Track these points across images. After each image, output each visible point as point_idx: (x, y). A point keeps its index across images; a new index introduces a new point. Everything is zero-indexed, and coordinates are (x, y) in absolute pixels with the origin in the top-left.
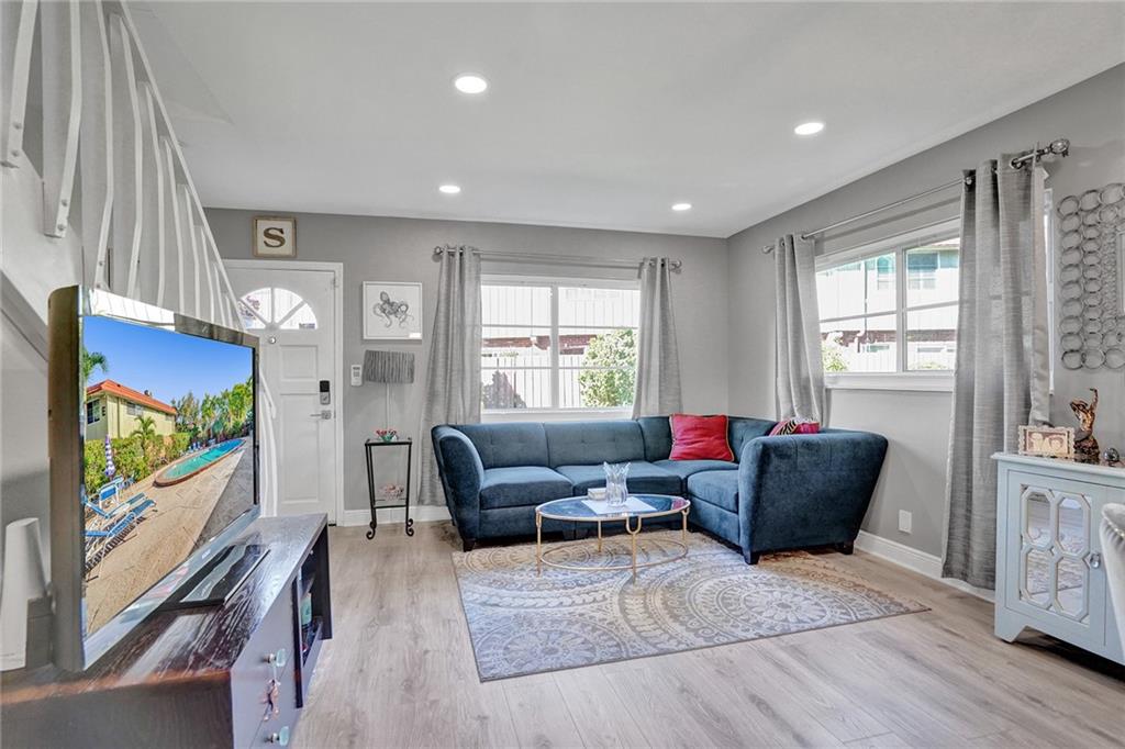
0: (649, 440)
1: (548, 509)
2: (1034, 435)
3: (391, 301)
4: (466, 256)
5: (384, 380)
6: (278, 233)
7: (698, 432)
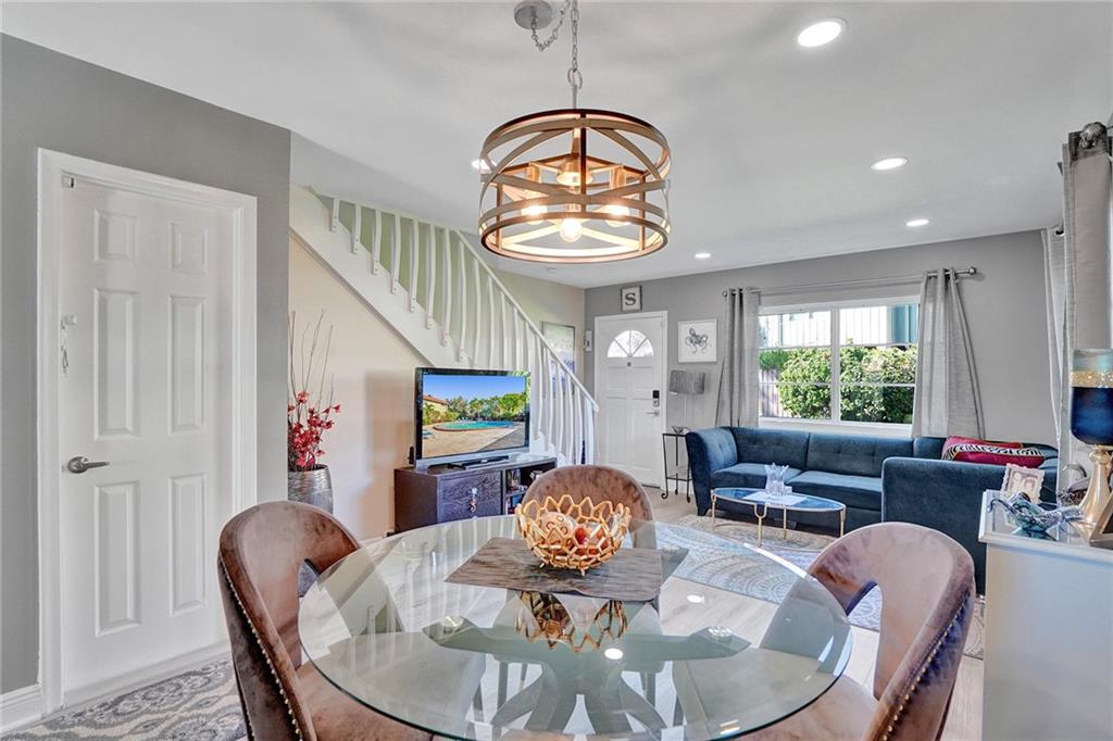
1: (718, 492)
2: (1016, 474)
3: (697, 334)
4: (744, 296)
6: (633, 296)
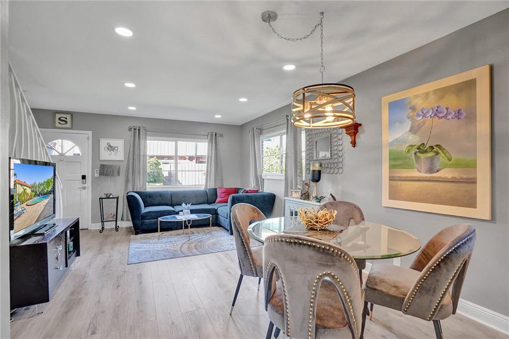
0: (209, 197)
1: (162, 219)
2: (293, 192)
3: (112, 145)
4: (141, 130)
5: (107, 175)
6: (65, 119)
7: (226, 194)
